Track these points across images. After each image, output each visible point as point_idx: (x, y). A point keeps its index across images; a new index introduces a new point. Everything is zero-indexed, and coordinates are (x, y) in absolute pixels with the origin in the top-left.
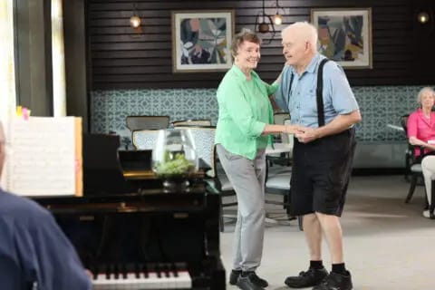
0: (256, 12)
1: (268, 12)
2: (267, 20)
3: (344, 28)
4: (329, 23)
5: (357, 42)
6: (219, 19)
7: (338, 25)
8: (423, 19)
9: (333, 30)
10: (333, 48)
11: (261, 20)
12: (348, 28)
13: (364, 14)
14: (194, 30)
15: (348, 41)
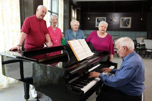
0: (110, 17)
1: (112, 17)
2: (112, 19)
3: (126, 21)
4: (123, 20)
5: (128, 23)
6: (104, 19)
7: (125, 20)
8: (141, 19)
9: (124, 21)
10: (124, 24)
11: (111, 19)
12: (127, 21)
13: (130, 18)
14: (99, 20)
15: (127, 23)
